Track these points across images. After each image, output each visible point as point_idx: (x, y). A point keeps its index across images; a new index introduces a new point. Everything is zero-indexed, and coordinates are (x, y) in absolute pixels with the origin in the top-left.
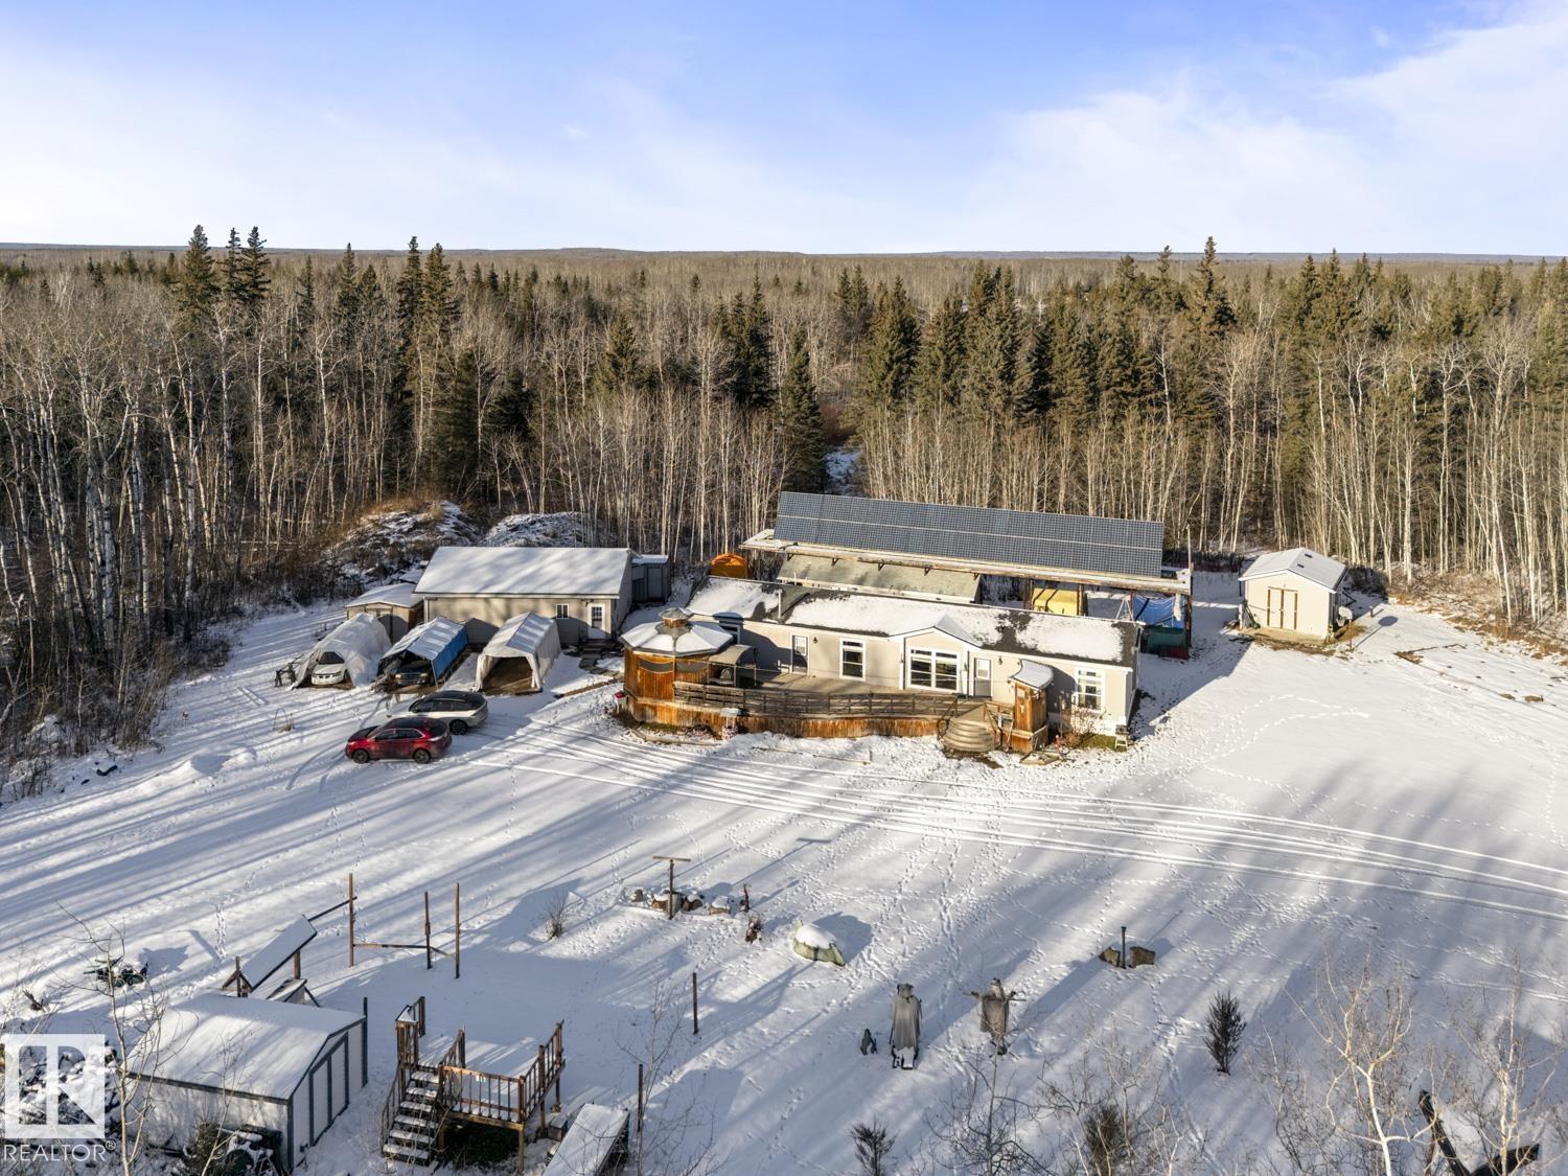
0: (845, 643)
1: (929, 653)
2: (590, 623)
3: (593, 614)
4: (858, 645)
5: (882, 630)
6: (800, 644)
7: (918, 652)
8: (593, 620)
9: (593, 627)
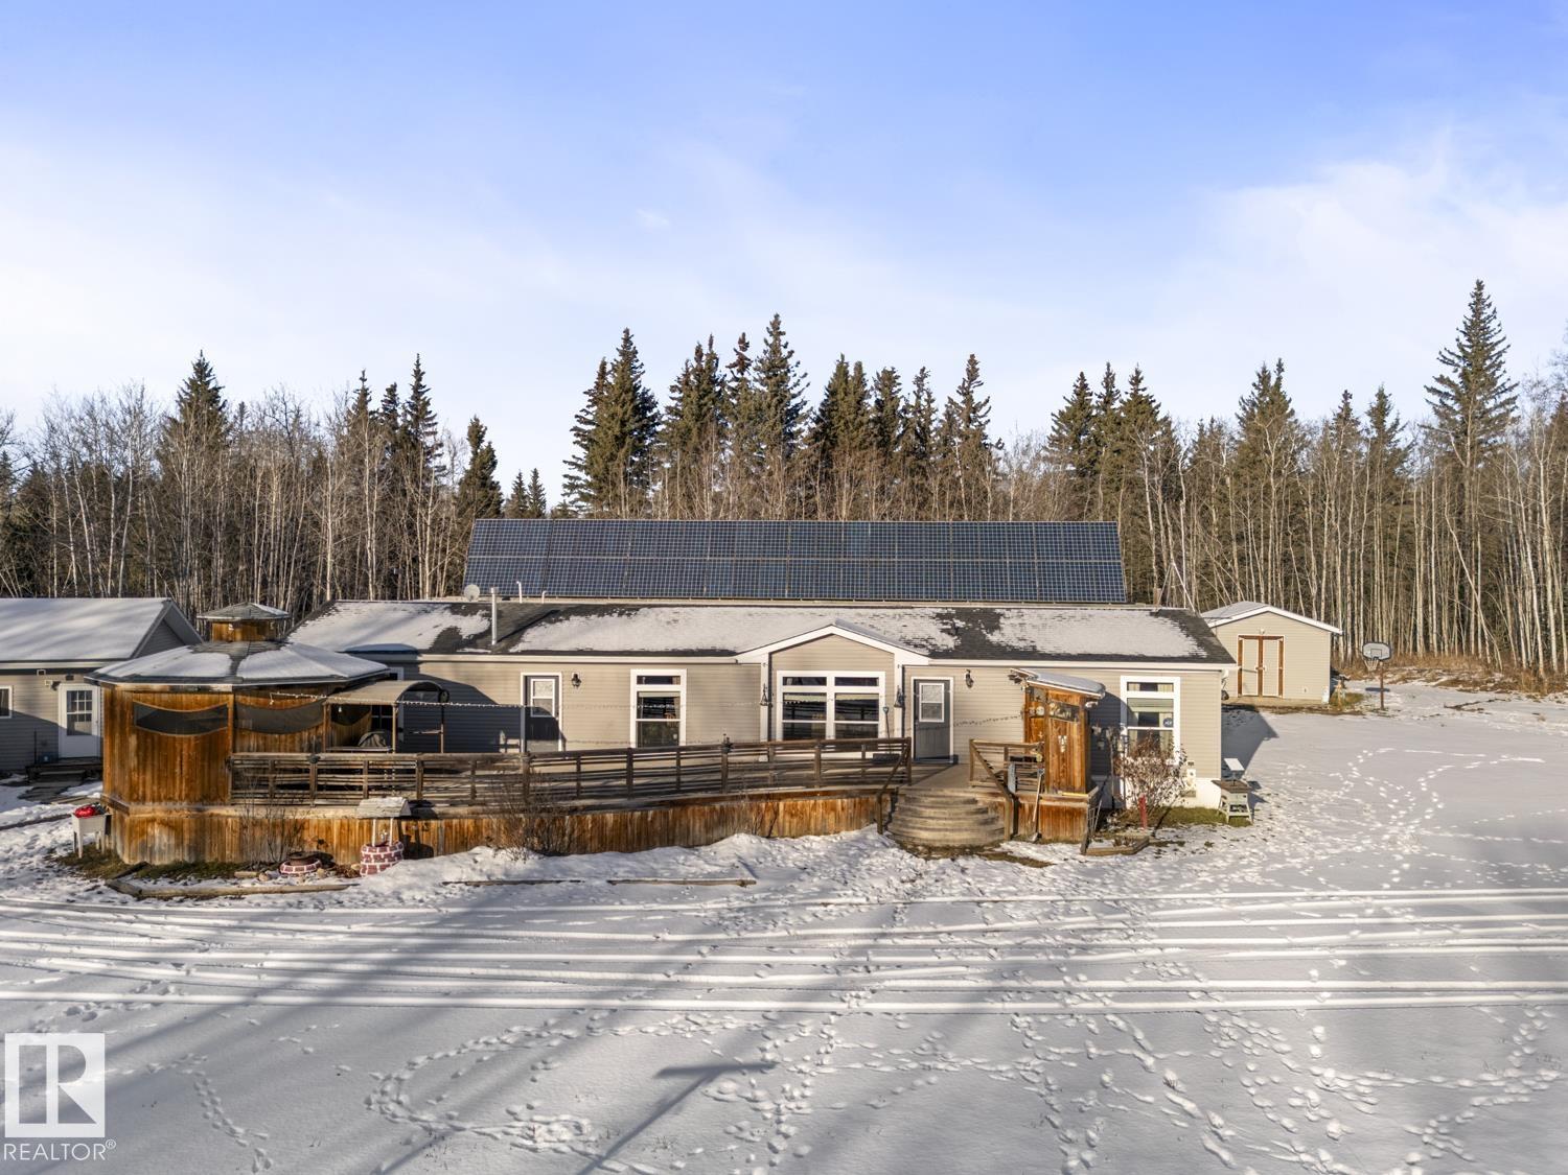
0: (640, 680)
1: (822, 681)
2: (63, 723)
3: (71, 705)
4: (668, 680)
5: (719, 646)
6: (542, 694)
7: (799, 681)
8: (71, 719)
9: (71, 732)
